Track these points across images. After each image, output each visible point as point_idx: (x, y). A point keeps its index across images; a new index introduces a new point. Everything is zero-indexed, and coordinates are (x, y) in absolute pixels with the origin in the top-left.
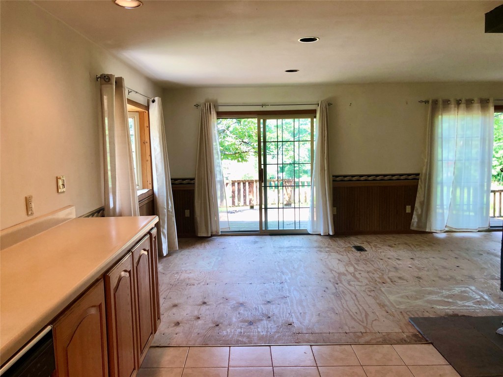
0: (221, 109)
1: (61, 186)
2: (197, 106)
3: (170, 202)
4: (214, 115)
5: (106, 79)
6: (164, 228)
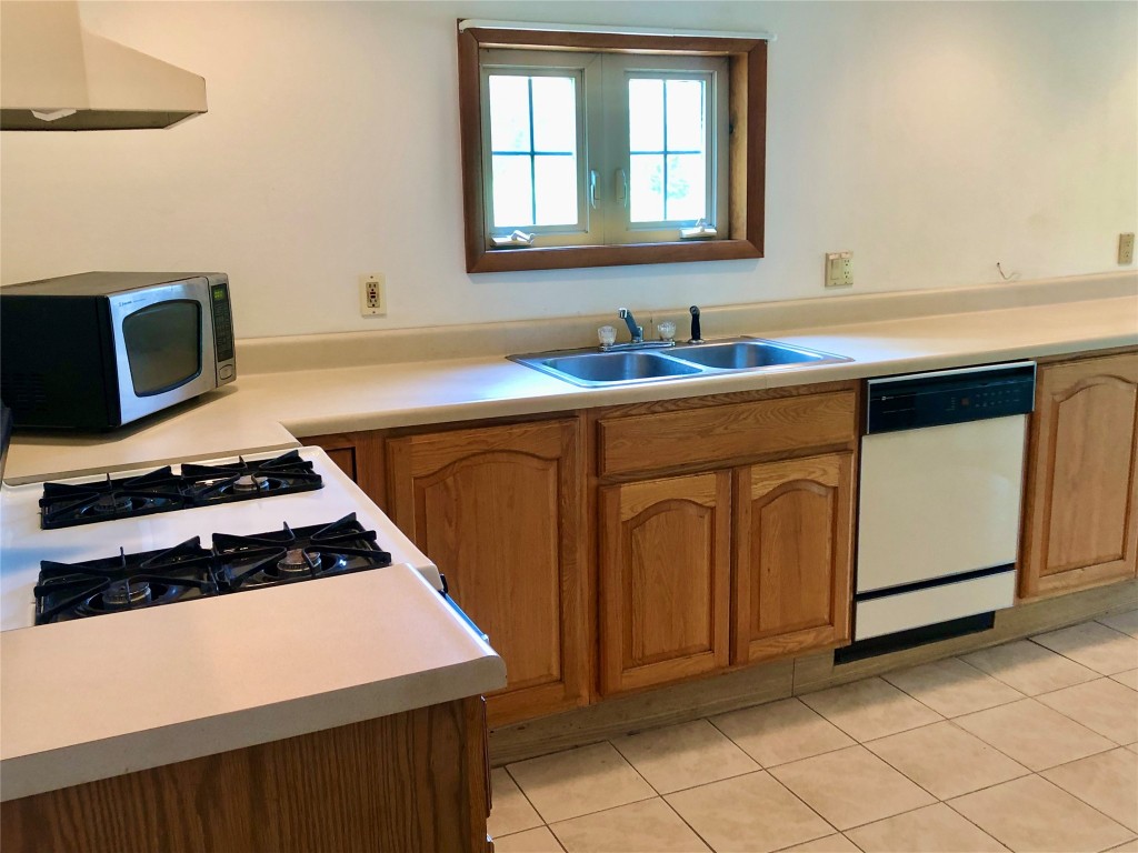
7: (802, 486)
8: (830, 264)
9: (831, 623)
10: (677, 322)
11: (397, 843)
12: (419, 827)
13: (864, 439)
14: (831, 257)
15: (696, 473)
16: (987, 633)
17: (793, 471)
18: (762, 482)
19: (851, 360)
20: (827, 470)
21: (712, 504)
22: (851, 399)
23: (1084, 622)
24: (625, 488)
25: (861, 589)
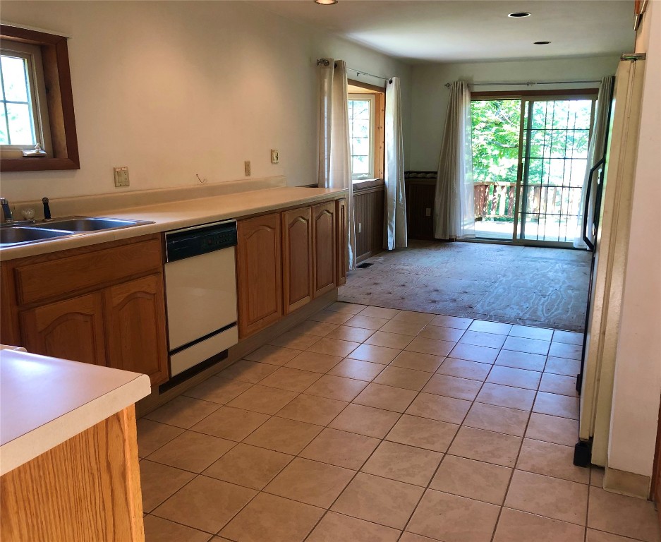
0: (477, 89)
1: (275, 158)
2: (448, 85)
3: (401, 194)
4: (466, 96)
5: (325, 63)
6: (391, 221)
7: (139, 295)
8: (117, 173)
9: (159, 371)
10: (34, 207)
11: (91, 517)
12: (103, 502)
13: (166, 265)
14: (117, 170)
15: (80, 295)
16: (226, 360)
17: (133, 287)
18: (117, 296)
19: (153, 223)
20: (149, 284)
21: (91, 313)
22: (158, 243)
23: (262, 346)
24: (38, 311)
25: (172, 347)
